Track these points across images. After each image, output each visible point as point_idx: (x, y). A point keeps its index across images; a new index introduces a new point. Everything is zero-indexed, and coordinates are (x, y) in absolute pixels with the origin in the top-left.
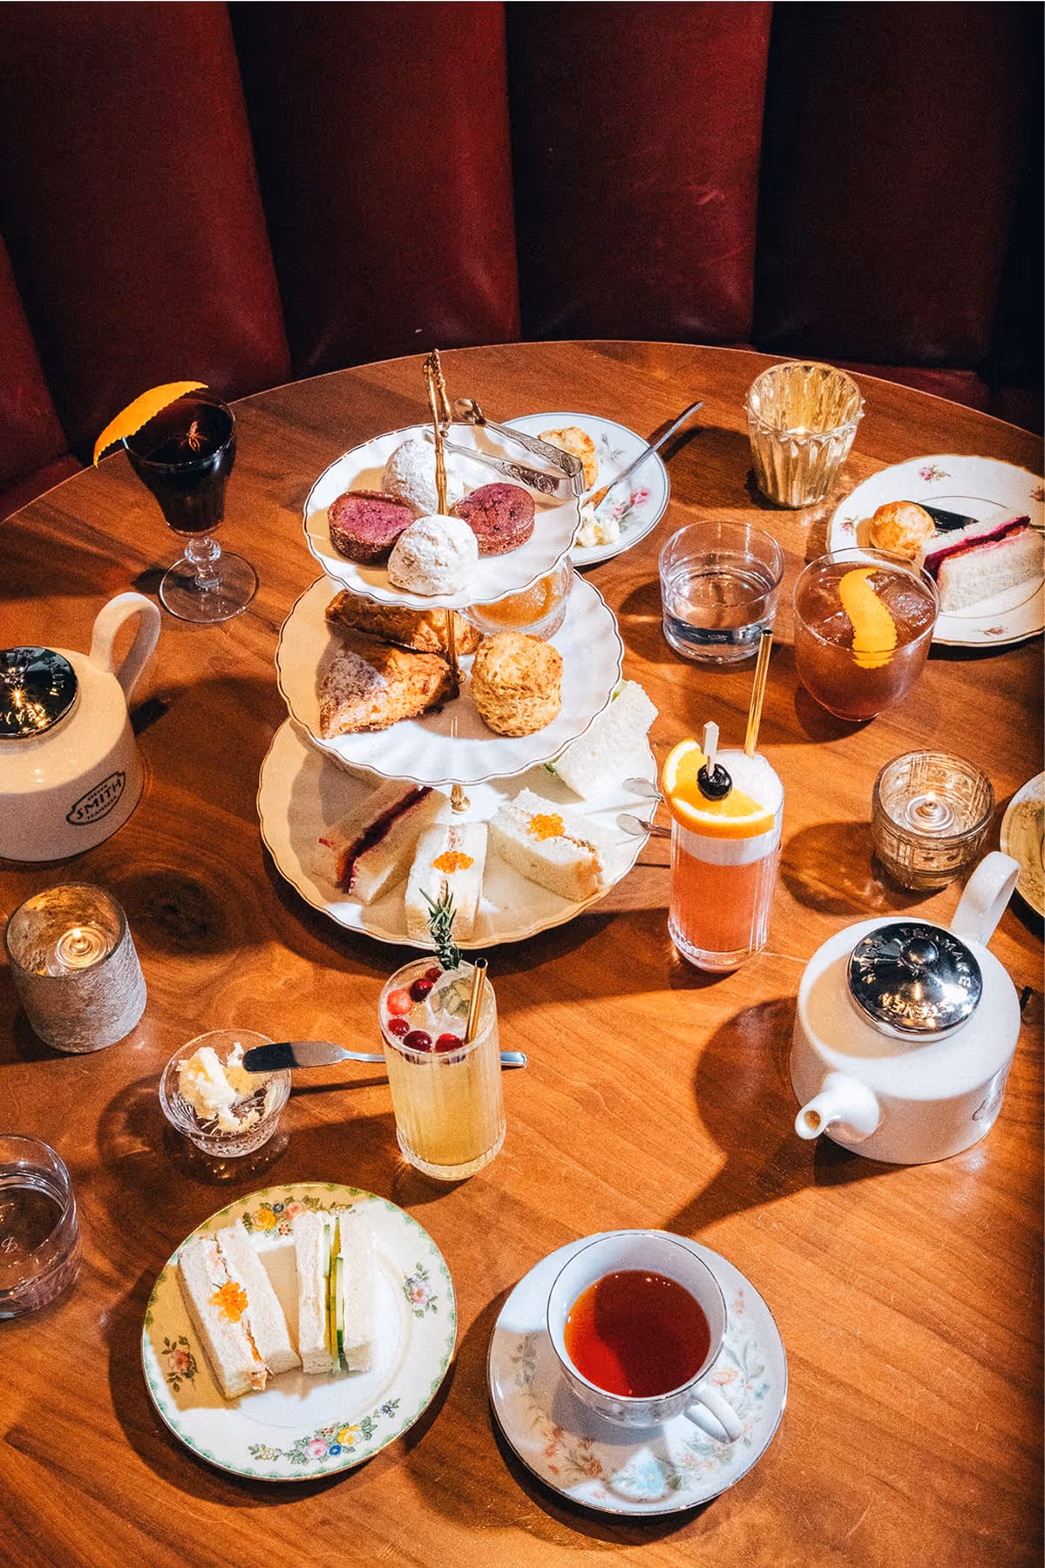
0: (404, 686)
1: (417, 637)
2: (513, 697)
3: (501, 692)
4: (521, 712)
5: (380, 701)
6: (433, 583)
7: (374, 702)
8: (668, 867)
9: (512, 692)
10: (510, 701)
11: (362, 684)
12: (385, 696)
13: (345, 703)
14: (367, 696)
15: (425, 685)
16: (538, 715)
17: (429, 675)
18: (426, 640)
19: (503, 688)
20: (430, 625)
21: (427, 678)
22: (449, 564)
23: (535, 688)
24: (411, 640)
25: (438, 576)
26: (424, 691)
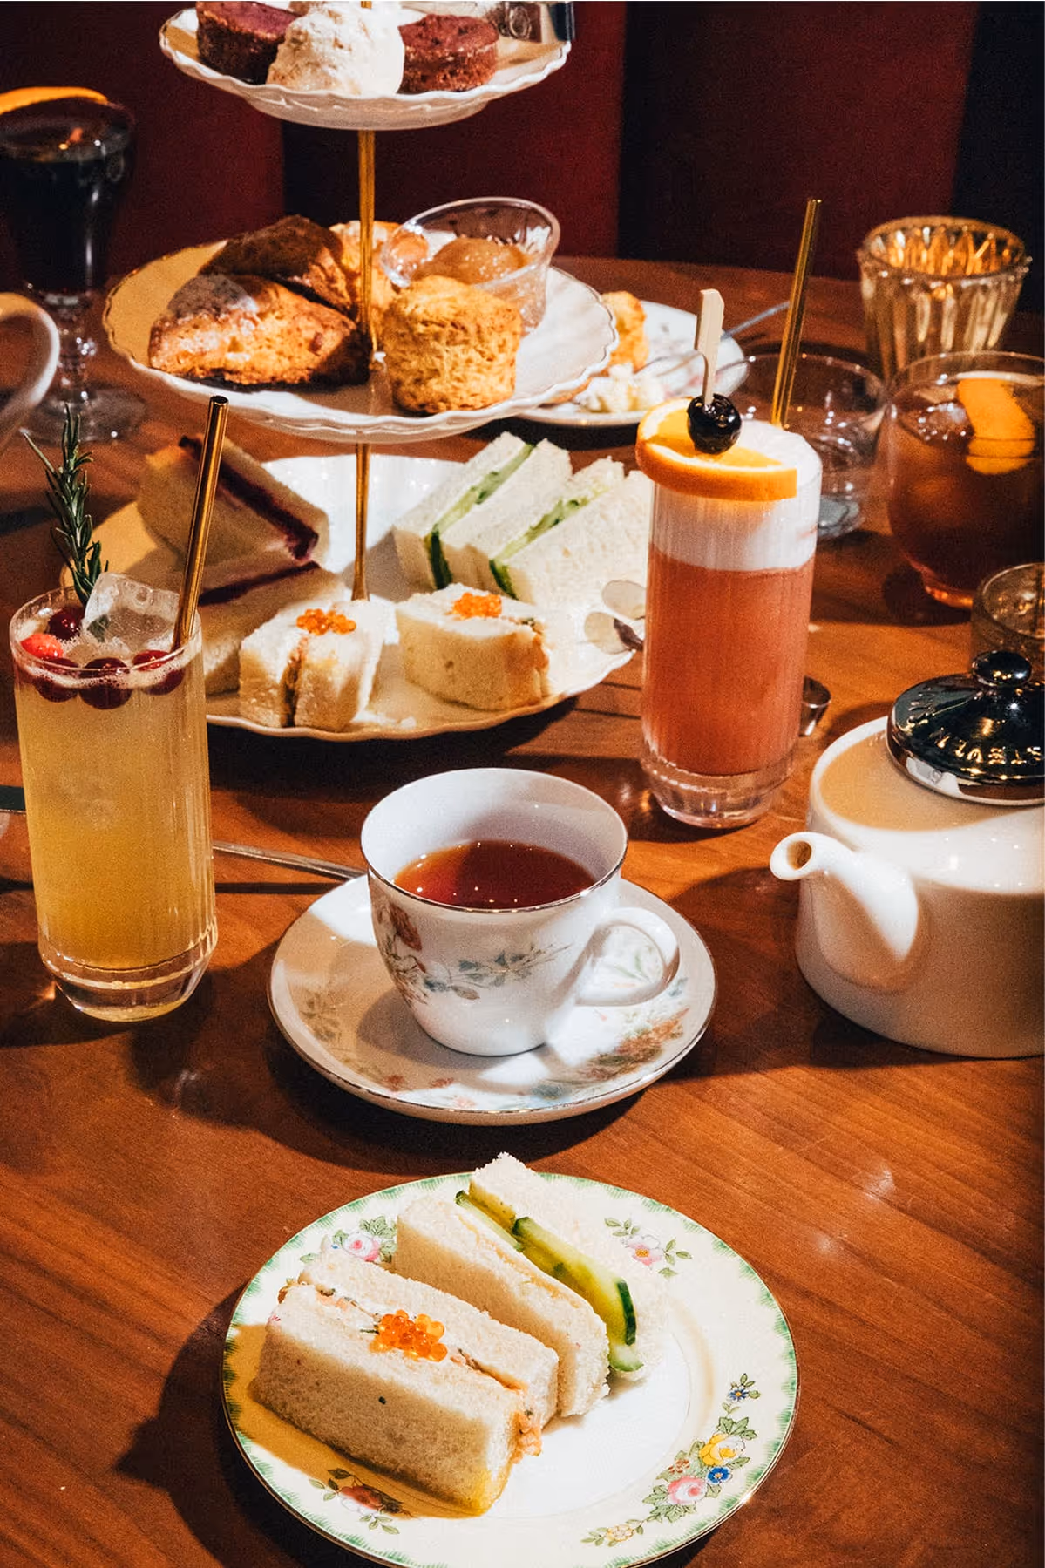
0: (284, 324)
1: (314, 267)
2: (437, 337)
3: (421, 329)
4: (447, 368)
5: (245, 331)
6: (325, 74)
7: (232, 331)
8: (639, 689)
9: (437, 329)
10: (433, 344)
11: (220, 300)
12: (252, 326)
13: (189, 318)
14: (223, 316)
15: (316, 338)
16: (473, 385)
17: (325, 327)
18: (327, 277)
19: (425, 323)
20: (337, 259)
21: (320, 330)
22: (354, 48)
23: (472, 329)
24: (303, 270)
25: (335, 62)
26: (314, 346)
